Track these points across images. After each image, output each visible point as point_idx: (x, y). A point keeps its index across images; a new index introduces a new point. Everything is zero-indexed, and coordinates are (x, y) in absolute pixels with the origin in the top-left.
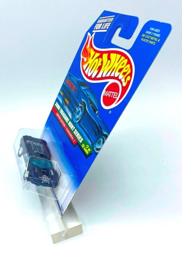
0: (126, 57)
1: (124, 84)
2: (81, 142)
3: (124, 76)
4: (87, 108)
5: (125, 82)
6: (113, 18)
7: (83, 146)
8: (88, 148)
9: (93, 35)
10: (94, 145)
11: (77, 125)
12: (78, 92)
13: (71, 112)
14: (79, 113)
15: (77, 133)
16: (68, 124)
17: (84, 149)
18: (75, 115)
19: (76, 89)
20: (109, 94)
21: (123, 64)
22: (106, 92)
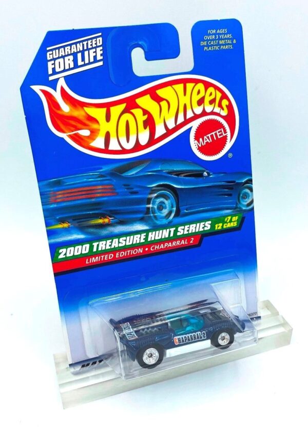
0: (196, 81)
1: (224, 113)
2: (208, 227)
3: (213, 105)
4: (176, 185)
5: (223, 109)
6: (101, 39)
7: (218, 226)
8: (231, 219)
9: (62, 83)
10: (238, 206)
11: (177, 220)
12: (124, 185)
13: (138, 222)
14: (164, 205)
15: (188, 229)
16: (149, 240)
17: (225, 227)
18: (155, 217)
19: (109, 187)
20: (207, 139)
21: (199, 92)
22: (199, 141)
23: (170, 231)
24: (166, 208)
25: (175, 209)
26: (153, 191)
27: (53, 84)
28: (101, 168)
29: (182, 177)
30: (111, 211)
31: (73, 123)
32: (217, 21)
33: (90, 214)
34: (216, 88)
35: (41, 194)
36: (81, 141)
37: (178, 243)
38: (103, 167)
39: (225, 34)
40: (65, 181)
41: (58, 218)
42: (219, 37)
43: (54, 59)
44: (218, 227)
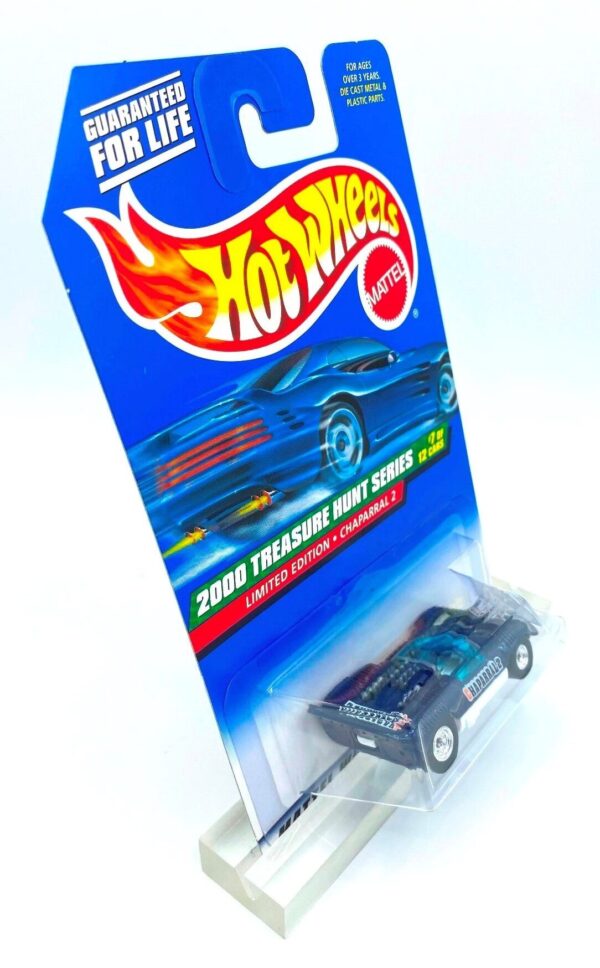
0: (348, 171)
1: (395, 231)
2: (410, 463)
3: (378, 216)
5: (392, 224)
6: (180, 84)
8: (436, 436)
9: (127, 197)
11: (368, 462)
12: (281, 413)
13: (313, 487)
14: (345, 439)
16: (335, 517)
17: (430, 454)
18: (336, 466)
19: (255, 425)
20: (382, 287)
21: (355, 194)
22: (371, 294)
24: (348, 443)
25: (361, 441)
26: (325, 413)
27: (110, 201)
28: (235, 387)
29: (361, 372)
30: (267, 477)
31: (166, 290)
32: (354, 43)
33: (234, 495)
34: (378, 183)
35: (139, 477)
36: (191, 332)
37: (376, 508)
38: (238, 382)
39: (369, 71)
41: (180, 523)
43: (101, 139)
44: (423, 457)
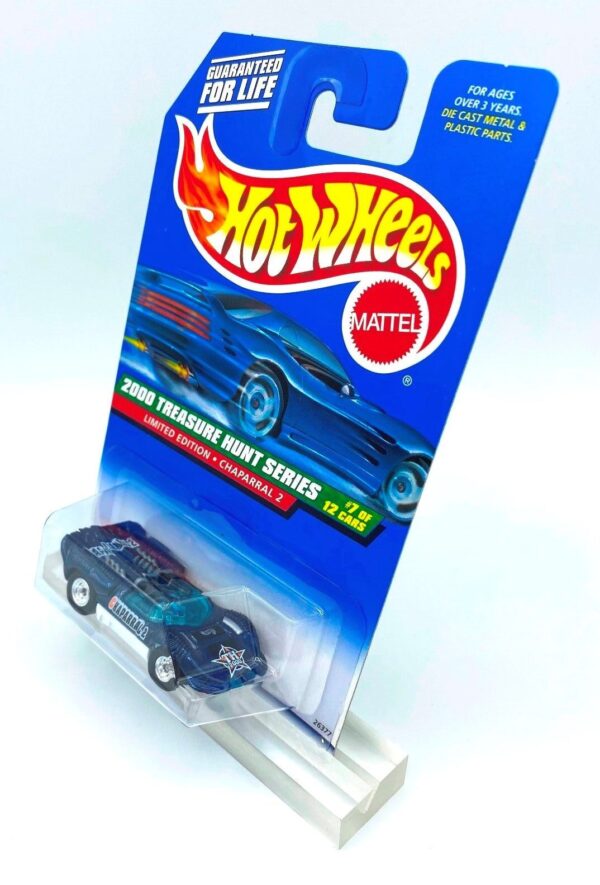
0: (403, 191)
1: (433, 283)
2: (312, 495)
3: (417, 254)
4: (292, 378)
5: (433, 273)
6: (281, 60)
7: (330, 507)
8: (358, 512)
9: (209, 123)
10: (382, 496)
11: (271, 443)
12: (224, 331)
13: (219, 405)
14: (261, 402)
15: (281, 472)
16: (223, 446)
17: (340, 517)
18: (243, 413)
19: (205, 321)
20: (376, 322)
21: (398, 217)
22: (359, 318)
23: (254, 455)
24: (262, 409)
25: (274, 420)
26: (255, 368)
27: (198, 121)
28: (205, 284)
29: (305, 369)
30: (195, 362)
31: (199, 191)
32: (501, 67)
33: (170, 348)
34: (437, 221)
36: (199, 228)
37: (258, 485)
38: (209, 284)
39: (504, 102)
40: (163, 279)
41: (138, 329)
42: (489, 106)
43: (213, 81)
